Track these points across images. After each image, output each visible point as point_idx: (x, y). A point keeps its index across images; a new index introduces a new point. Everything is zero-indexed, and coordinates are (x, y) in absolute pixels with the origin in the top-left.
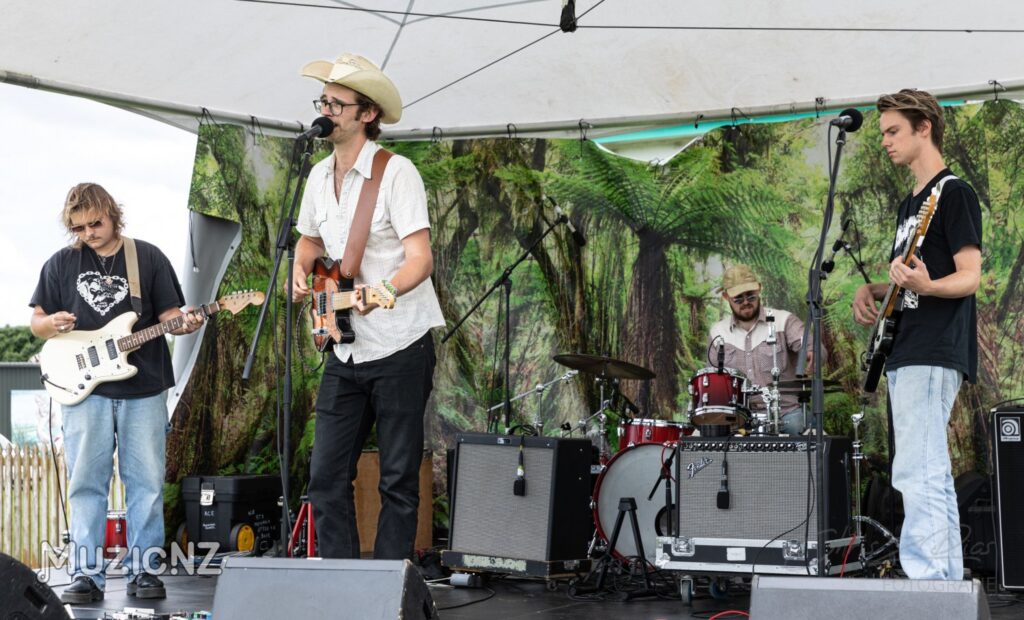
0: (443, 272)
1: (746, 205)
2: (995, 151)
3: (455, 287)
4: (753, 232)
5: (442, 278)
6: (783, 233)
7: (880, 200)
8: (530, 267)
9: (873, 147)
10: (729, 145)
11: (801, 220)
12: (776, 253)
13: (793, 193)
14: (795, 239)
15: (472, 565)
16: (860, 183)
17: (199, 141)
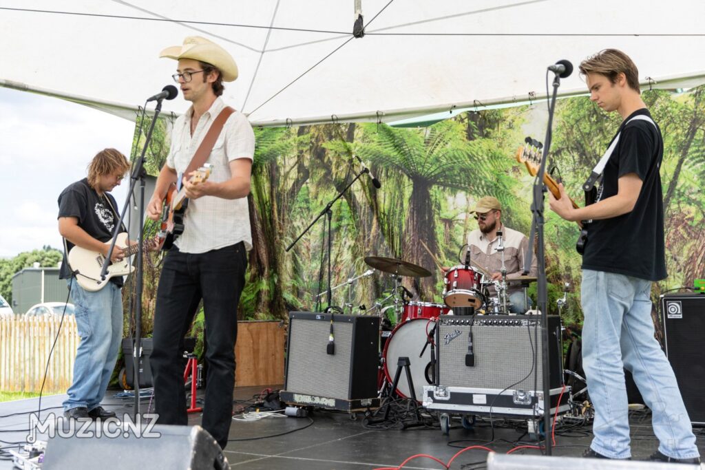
0: (286, 207)
1: (485, 162)
3: (293, 216)
4: (490, 180)
5: (285, 210)
6: (508, 179)
7: (573, 157)
8: (341, 203)
9: (568, 122)
10: (472, 123)
11: (520, 171)
12: (504, 192)
13: (515, 153)
14: (516, 183)
15: (300, 401)
16: (560, 146)
17: (137, 126)
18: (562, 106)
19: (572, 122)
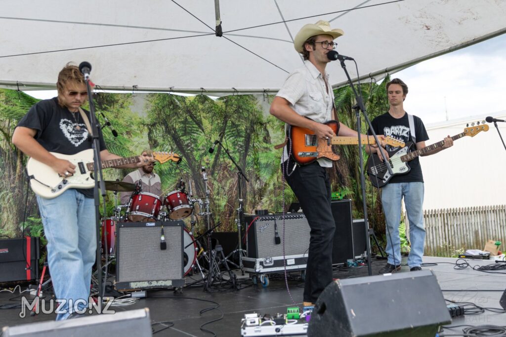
2: (204, 112)
4: (108, 138)
6: (123, 139)
7: (162, 128)
9: (158, 107)
11: (131, 134)
12: (120, 147)
13: (127, 123)
14: (129, 142)
18: (153, 98)
19: (161, 108)
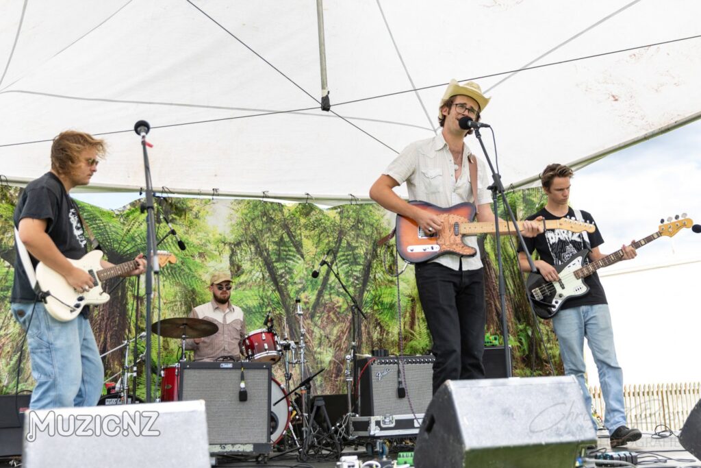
1: (170, 245)
2: (307, 229)
6: (194, 263)
7: (250, 249)
9: (246, 220)
11: (206, 256)
12: (189, 275)
13: (201, 241)
14: (202, 267)
18: (240, 206)
19: (249, 220)
